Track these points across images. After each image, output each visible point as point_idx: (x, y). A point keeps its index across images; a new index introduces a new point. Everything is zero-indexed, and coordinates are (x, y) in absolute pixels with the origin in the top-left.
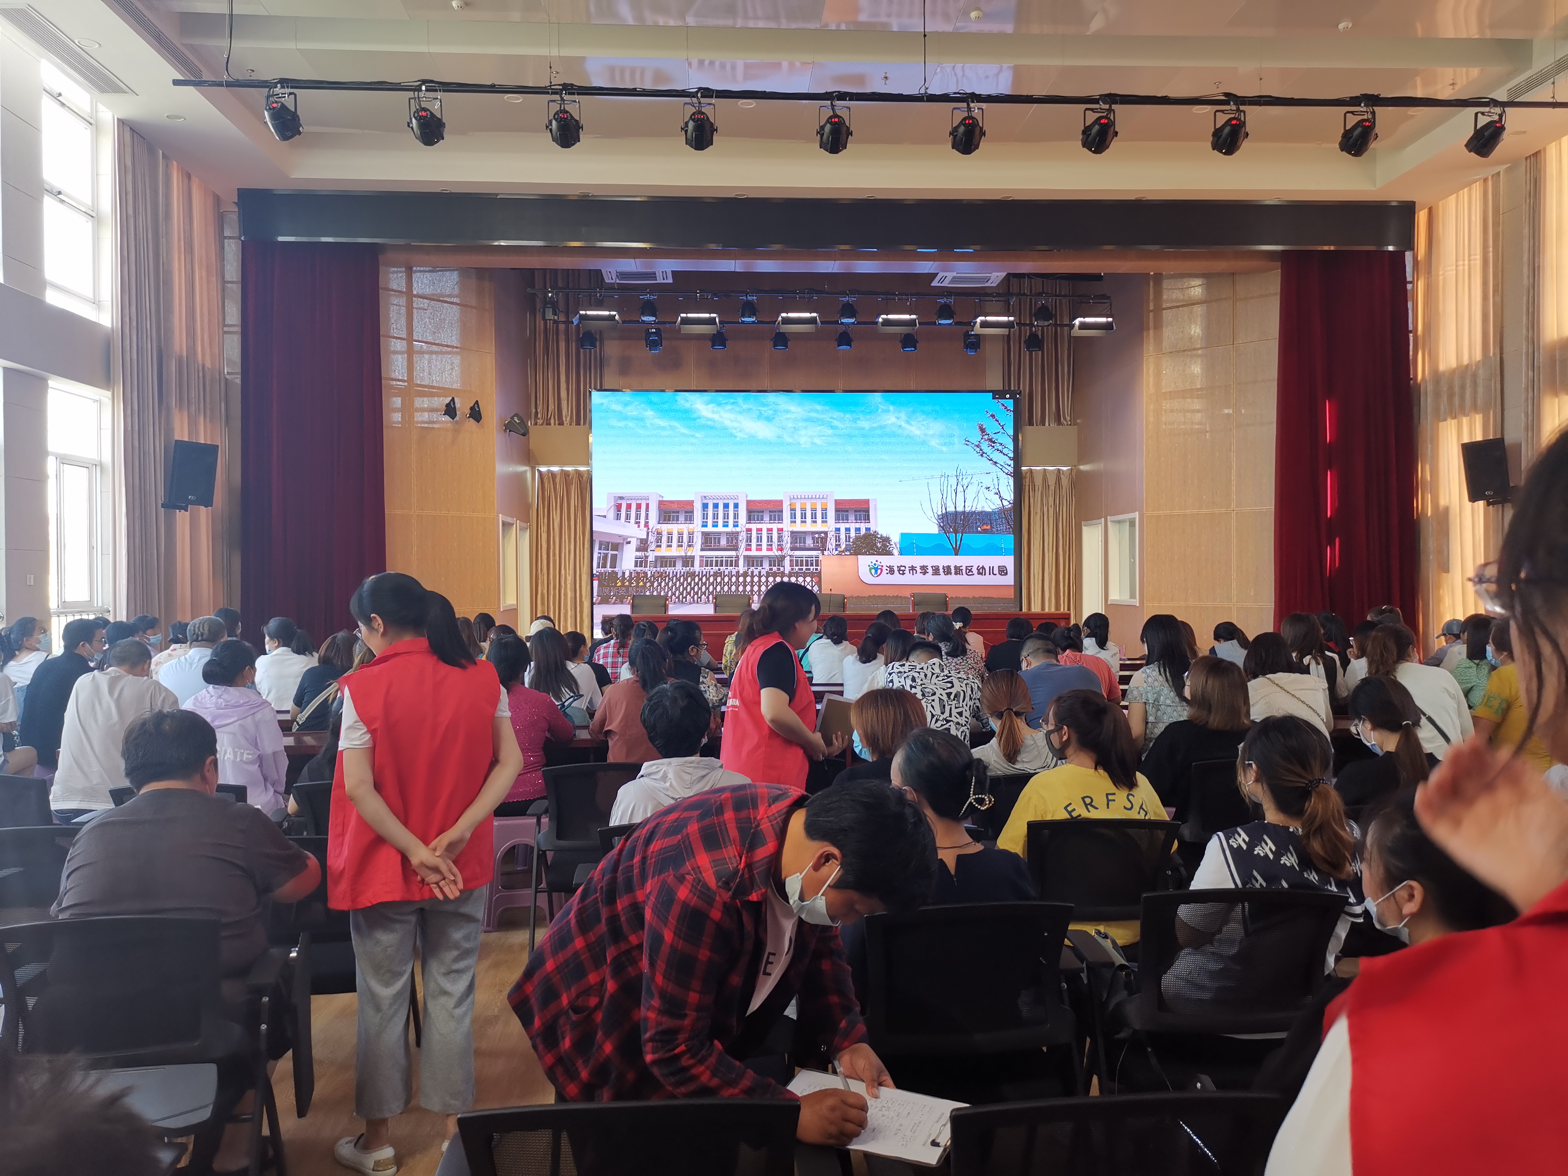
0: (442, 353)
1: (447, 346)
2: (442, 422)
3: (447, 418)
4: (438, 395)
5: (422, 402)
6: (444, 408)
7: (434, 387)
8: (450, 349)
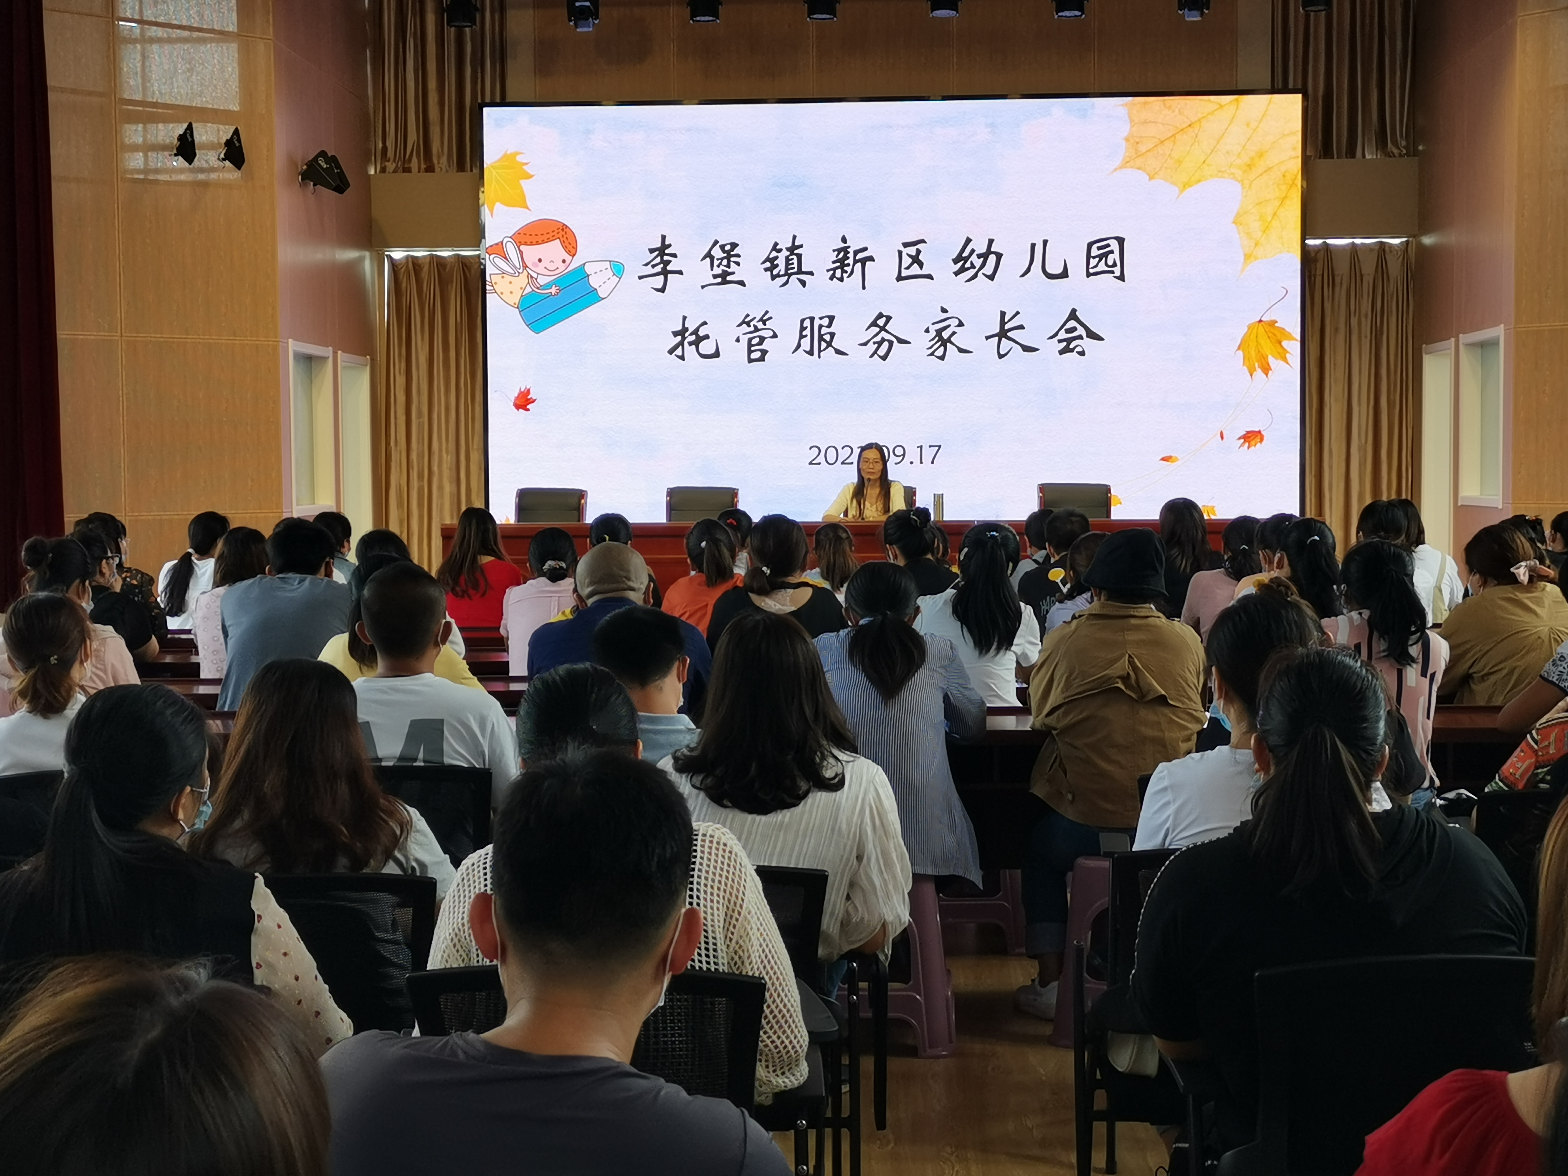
0: (170, 41)
1: (180, 27)
2: (174, 170)
3: (179, 162)
4: (165, 120)
5: (134, 134)
6: (176, 142)
7: (155, 105)
8: (186, 34)
